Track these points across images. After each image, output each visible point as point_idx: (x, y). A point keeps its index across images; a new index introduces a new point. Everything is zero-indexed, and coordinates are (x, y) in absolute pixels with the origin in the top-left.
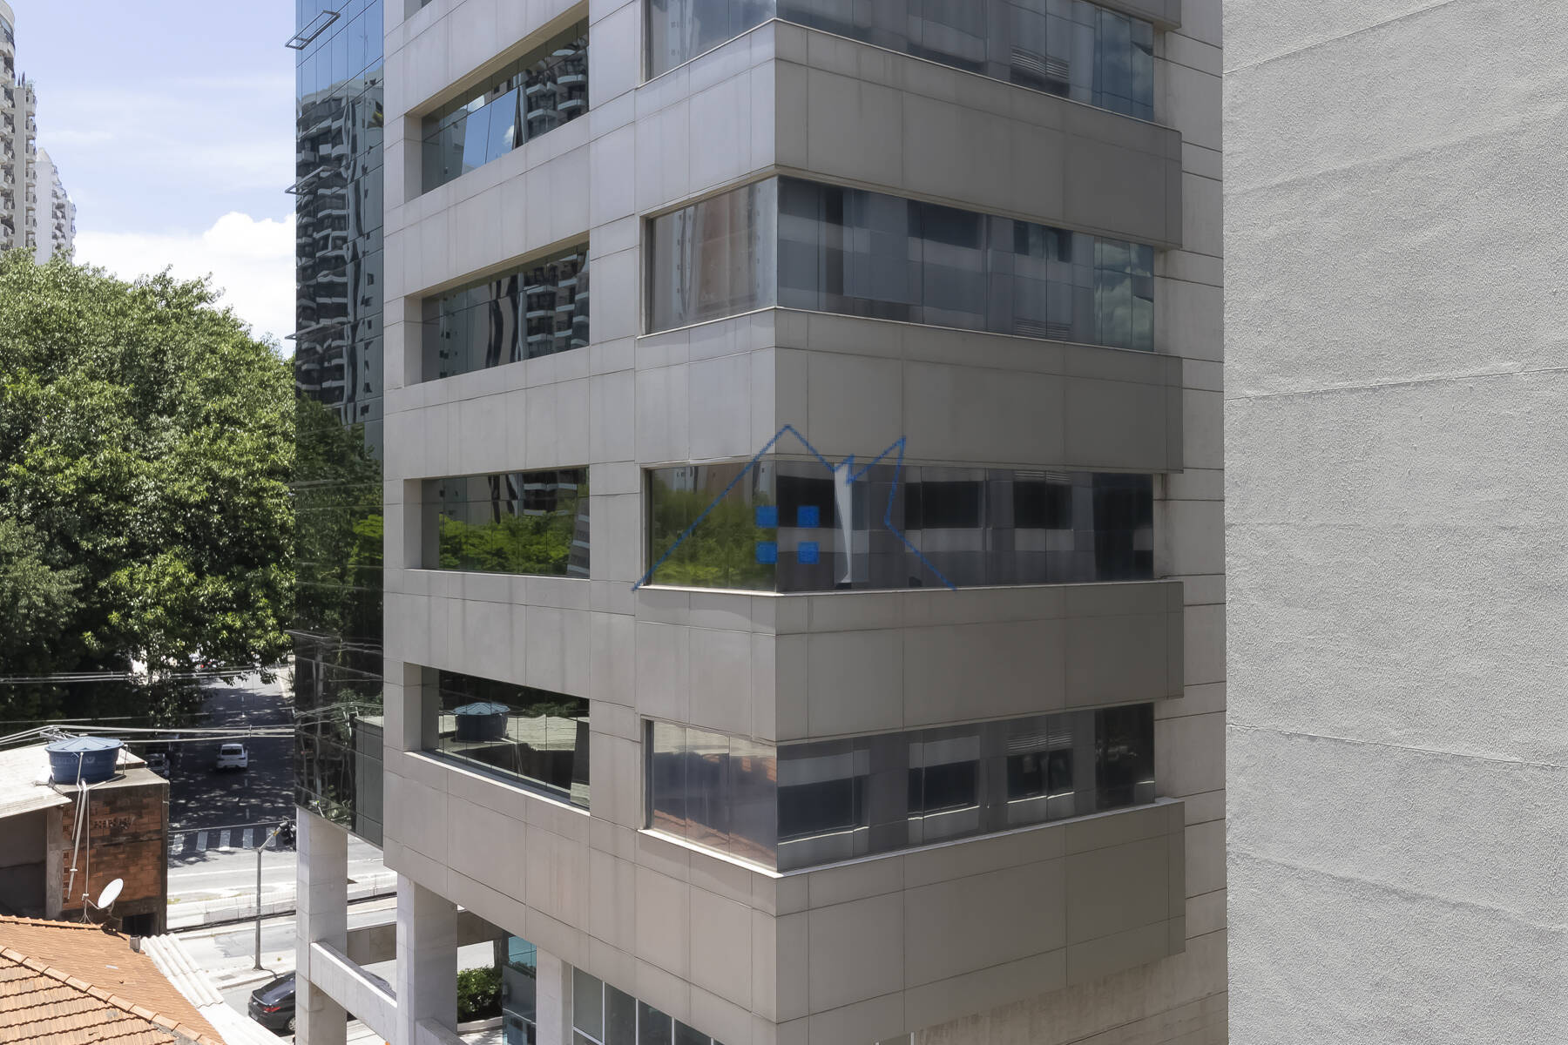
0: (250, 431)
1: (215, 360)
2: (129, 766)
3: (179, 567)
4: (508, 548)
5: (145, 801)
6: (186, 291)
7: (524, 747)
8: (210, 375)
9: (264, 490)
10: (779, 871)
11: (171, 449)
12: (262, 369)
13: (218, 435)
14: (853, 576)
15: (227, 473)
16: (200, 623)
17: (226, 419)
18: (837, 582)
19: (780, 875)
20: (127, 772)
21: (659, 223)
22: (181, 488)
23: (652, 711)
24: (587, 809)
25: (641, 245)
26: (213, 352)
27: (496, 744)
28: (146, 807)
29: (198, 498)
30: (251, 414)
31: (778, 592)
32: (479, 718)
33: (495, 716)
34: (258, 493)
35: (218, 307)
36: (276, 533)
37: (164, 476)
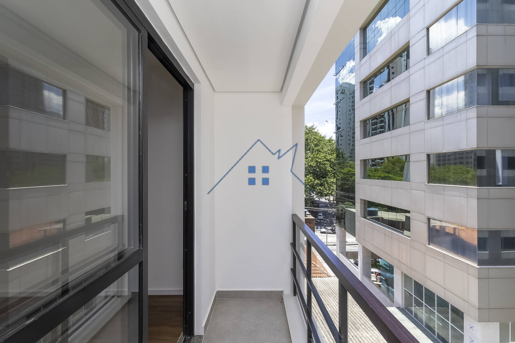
0: (323, 153)
1: (315, 140)
2: (308, 214)
3: (311, 178)
4: (371, 174)
5: (311, 221)
6: (310, 128)
7: (382, 218)
8: (315, 143)
9: (325, 164)
10: (478, 266)
11: (310, 157)
12: (324, 141)
13: (318, 154)
14: (502, 183)
15: (319, 160)
16: (314, 188)
17: (318, 151)
18: (496, 184)
19: (478, 267)
20: (308, 215)
21: (431, 91)
22: (311, 163)
23: (430, 216)
24: (410, 237)
25: (426, 98)
26: (316, 139)
27: (376, 217)
28: (311, 222)
29: (314, 165)
30: (323, 150)
31: (477, 187)
32: (372, 211)
33: (376, 211)
34: (324, 164)
35: (316, 130)
36: (327, 172)
37: (309, 161)
